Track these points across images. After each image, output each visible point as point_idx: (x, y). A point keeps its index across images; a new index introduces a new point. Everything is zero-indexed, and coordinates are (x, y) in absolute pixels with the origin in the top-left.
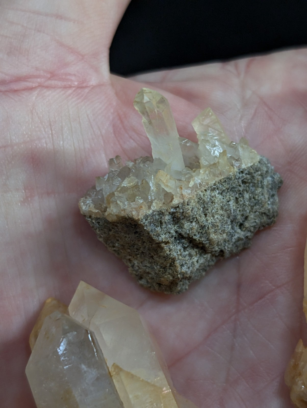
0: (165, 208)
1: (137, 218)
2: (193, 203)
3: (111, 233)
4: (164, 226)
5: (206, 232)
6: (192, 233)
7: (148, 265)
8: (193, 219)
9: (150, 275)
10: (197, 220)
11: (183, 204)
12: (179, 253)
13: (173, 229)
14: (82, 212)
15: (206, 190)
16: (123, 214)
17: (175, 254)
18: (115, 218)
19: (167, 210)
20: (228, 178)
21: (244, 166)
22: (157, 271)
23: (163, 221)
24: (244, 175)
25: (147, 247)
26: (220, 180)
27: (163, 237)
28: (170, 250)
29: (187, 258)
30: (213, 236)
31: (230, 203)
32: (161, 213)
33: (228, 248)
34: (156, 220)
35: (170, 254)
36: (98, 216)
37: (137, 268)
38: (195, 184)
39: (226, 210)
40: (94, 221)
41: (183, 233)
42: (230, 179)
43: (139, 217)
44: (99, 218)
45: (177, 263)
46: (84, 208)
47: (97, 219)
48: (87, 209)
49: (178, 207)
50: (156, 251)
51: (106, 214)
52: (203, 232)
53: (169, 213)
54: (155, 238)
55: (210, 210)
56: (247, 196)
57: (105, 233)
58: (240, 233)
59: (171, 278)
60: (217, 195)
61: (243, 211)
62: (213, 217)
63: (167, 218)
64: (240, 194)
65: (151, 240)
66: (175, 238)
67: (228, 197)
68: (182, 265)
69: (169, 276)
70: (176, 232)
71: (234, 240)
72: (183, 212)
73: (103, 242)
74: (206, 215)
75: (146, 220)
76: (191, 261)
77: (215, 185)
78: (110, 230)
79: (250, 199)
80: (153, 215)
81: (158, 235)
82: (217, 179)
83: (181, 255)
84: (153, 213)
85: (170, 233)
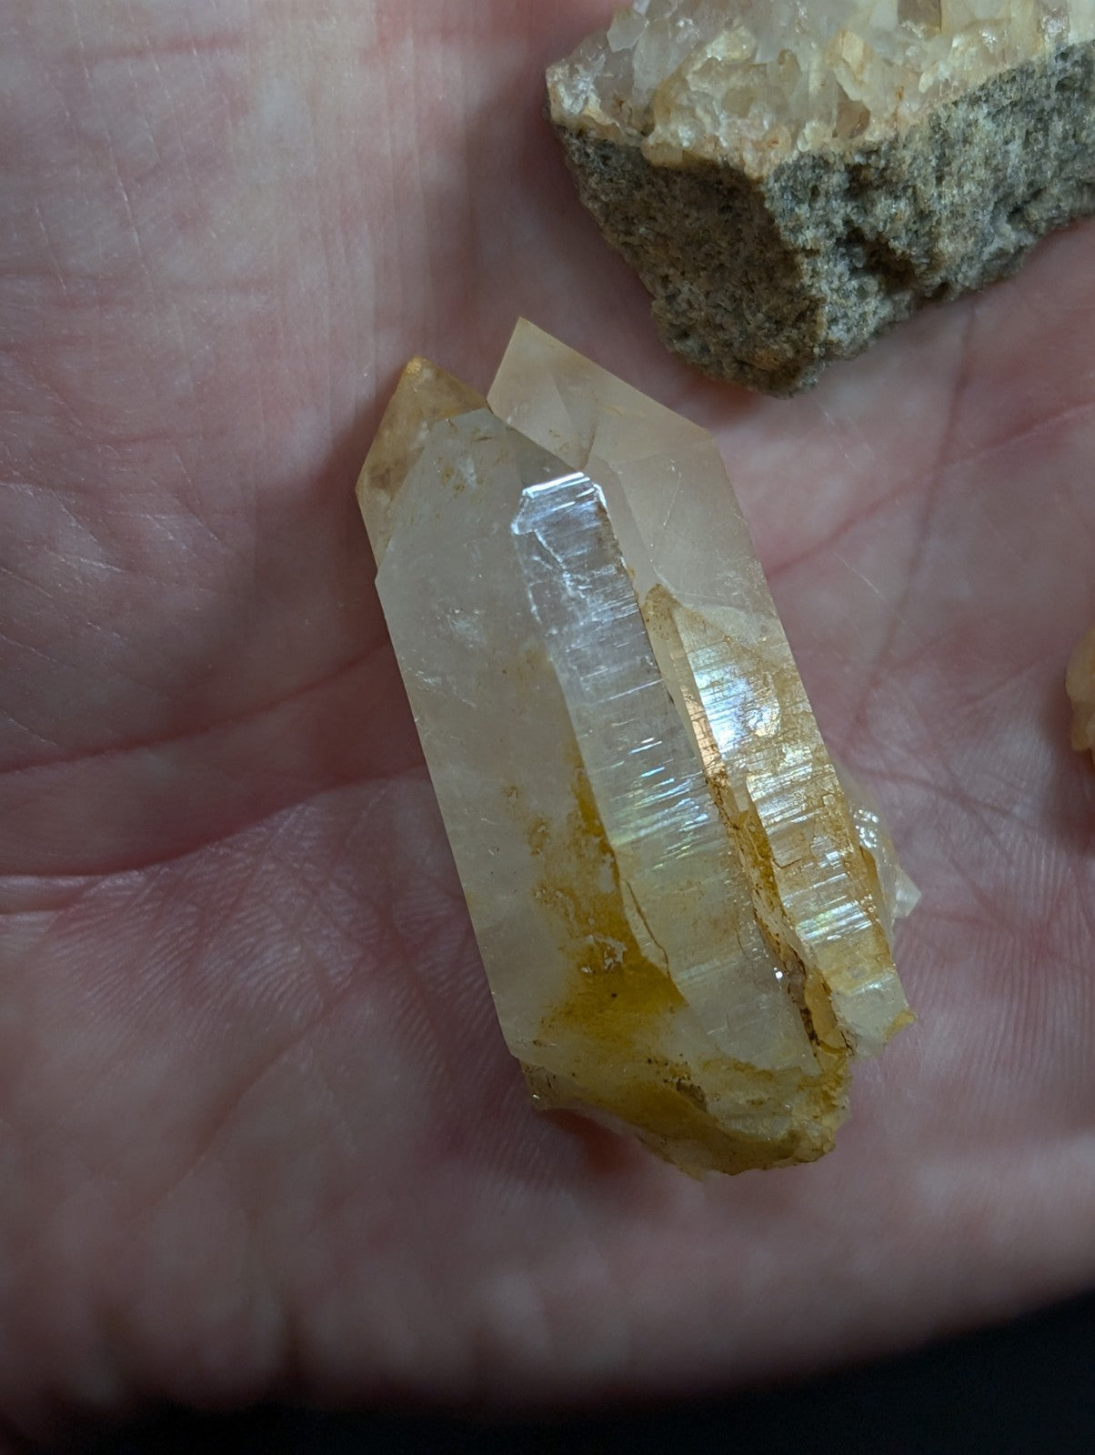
0: (834, 148)
1: (755, 175)
2: (917, 144)
3: (638, 195)
4: (821, 202)
5: (930, 233)
6: (891, 229)
7: (726, 304)
8: (905, 189)
9: (721, 334)
10: (914, 193)
11: (893, 144)
12: (836, 284)
13: (841, 211)
14: (555, 115)
15: (955, 103)
16: (708, 151)
17: (825, 287)
18: (677, 159)
19: (842, 157)
20: (1022, 71)
21: (1073, 38)
22: (751, 328)
23: (823, 187)
24: (1068, 64)
25: (744, 254)
26: (1001, 76)
27: (808, 236)
28: (815, 273)
29: (853, 299)
30: (947, 246)
31: (1010, 147)
32: (821, 163)
33: (966, 277)
34: (804, 184)
35: (811, 286)
36: (611, 139)
37: (685, 306)
38: (936, 84)
39: (996, 170)
40: (590, 151)
41: (866, 229)
42: (1030, 75)
43: (765, 172)
44: (612, 145)
45: (825, 312)
46: (567, 103)
47: (602, 144)
48: (577, 110)
49: (877, 152)
50: (770, 272)
51: (651, 140)
52: (922, 232)
53: (847, 166)
54: (786, 236)
55: (954, 166)
56: (1057, 128)
57: (618, 191)
58: (1008, 236)
59: (790, 354)
60: (981, 121)
61: (1034, 172)
62: (960, 186)
63: (836, 180)
64: (1040, 120)
65: (769, 234)
66: (838, 239)
67: (1009, 127)
68: (834, 321)
69: (786, 346)
70: (847, 222)
71: (985, 257)
72: (885, 169)
73: (597, 214)
74: (940, 179)
75: (776, 181)
76: (860, 311)
77: (982, 88)
78: (639, 186)
79: (1065, 138)
80: (797, 167)
81: (798, 229)
82: (993, 71)
83: (837, 291)
84: (799, 160)
85: (828, 224)
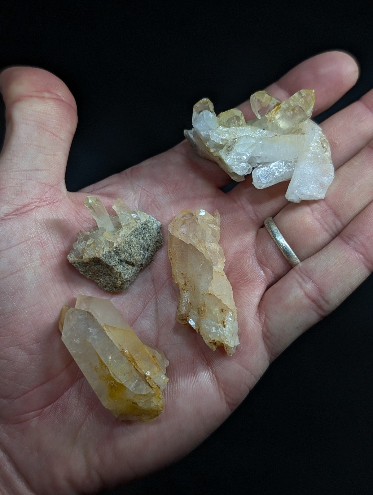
0: (110, 249)
1: (99, 257)
2: (123, 244)
3: (87, 268)
4: (112, 258)
5: (132, 256)
6: (126, 258)
7: (108, 279)
8: (125, 251)
9: (110, 284)
10: (127, 251)
11: (119, 245)
12: (122, 269)
13: (117, 258)
14: (70, 262)
15: (127, 237)
16: (92, 257)
17: (120, 270)
18: (88, 260)
19: (112, 250)
20: (136, 229)
21: (142, 222)
22: (113, 281)
23: (111, 255)
24: (143, 225)
25: (106, 270)
26: (133, 231)
27: (113, 263)
28: (118, 269)
29: (126, 271)
30: (136, 257)
31: (140, 240)
32: (110, 252)
33: (144, 262)
34: (108, 256)
35: (118, 271)
36: (79, 262)
37: (103, 282)
38: (122, 235)
39: (139, 244)
40: (77, 265)
41: (122, 259)
42: (138, 229)
43: (100, 256)
44: (80, 262)
45: (122, 274)
46: (71, 259)
47: (78, 263)
48: (72, 260)
49: (117, 247)
50: (111, 271)
51: (83, 259)
52: (131, 257)
53: (113, 251)
54: (109, 264)
55: (132, 246)
56: (147, 235)
57: (84, 269)
58: (148, 254)
59: (121, 283)
60: (133, 238)
61: (147, 243)
62: (134, 248)
63: (113, 253)
64: (144, 235)
65: (107, 266)
66: (119, 262)
67: (138, 237)
68: (125, 275)
69: (119, 282)
70: (119, 259)
71: (146, 258)
72: (120, 249)
73: (83, 274)
74: (130, 248)
75: (103, 257)
76: (128, 272)
77: (131, 233)
78: (86, 267)
79: (149, 236)
80: (106, 254)
81: (111, 263)
82: (132, 230)
83: (123, 270)
84: (106, 253)
85: (116, 261)
